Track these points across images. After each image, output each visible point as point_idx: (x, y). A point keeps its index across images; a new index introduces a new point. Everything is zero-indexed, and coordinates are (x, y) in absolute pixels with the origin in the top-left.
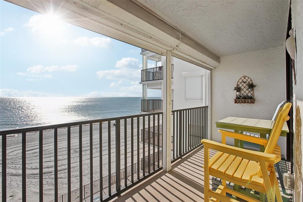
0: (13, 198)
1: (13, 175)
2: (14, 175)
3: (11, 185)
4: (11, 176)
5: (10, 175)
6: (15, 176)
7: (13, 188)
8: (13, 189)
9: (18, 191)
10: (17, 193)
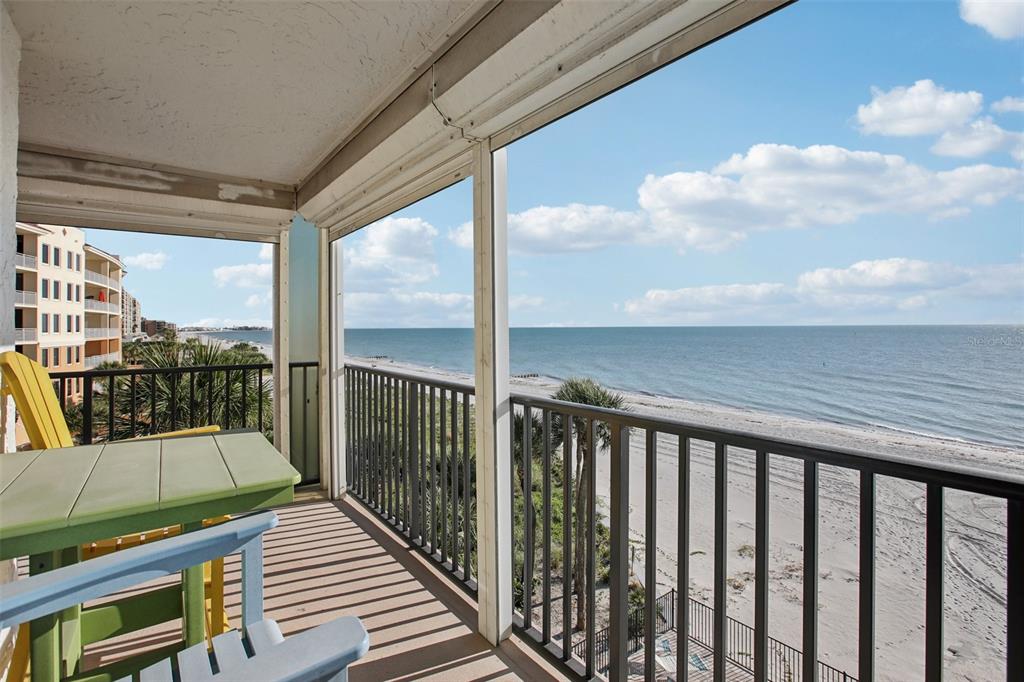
0: (954, 661)
1: (990, 595)
2: (993, 597)
3: (969, 618)
4: (984, 595)
5: (981, 589)
6: (998, 601)
7: (971, 632)
8: (970, 636)
9: (980, 653)
10: (974, 655)
